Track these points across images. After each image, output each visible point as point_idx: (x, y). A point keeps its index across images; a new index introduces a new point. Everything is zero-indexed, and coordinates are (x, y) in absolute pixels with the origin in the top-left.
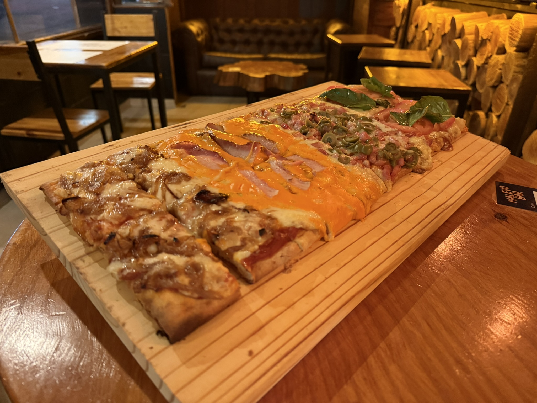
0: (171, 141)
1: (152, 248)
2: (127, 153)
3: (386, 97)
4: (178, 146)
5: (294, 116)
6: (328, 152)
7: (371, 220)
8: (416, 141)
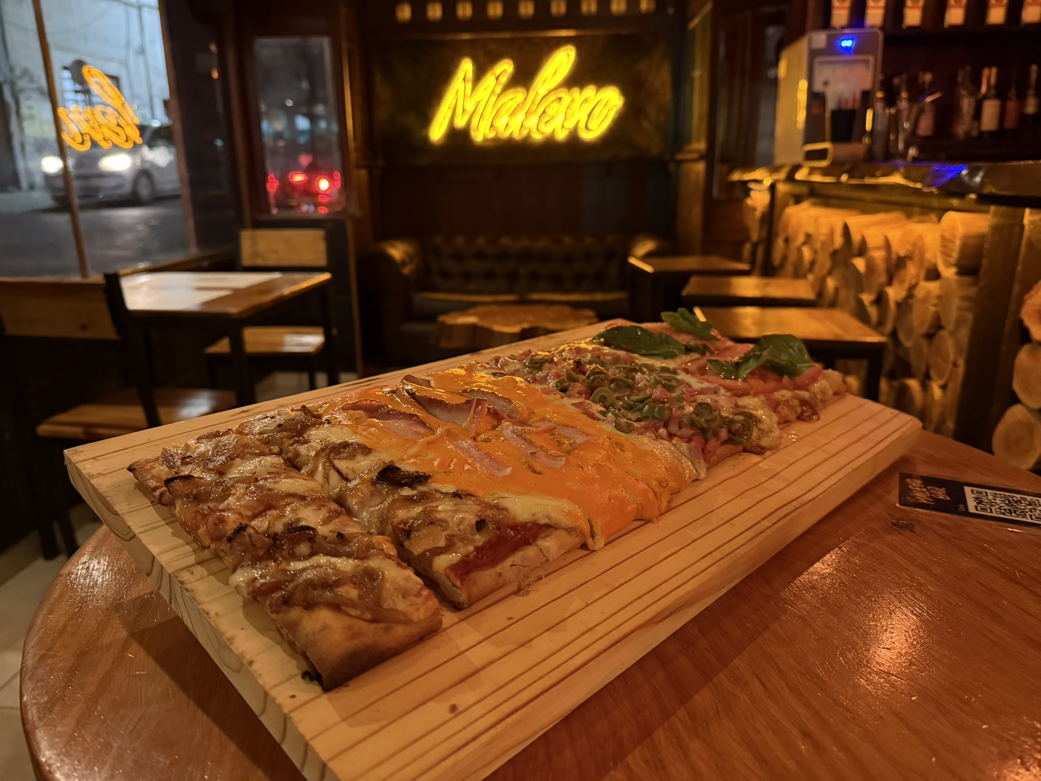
0: (343, 400)
1: (303, 548)
2: (273, 417)
3: (702, 338)
4: (355, 407)
5: (547, 365)
6: (599, 416)
7: (670, 521)
8: (749, 402)
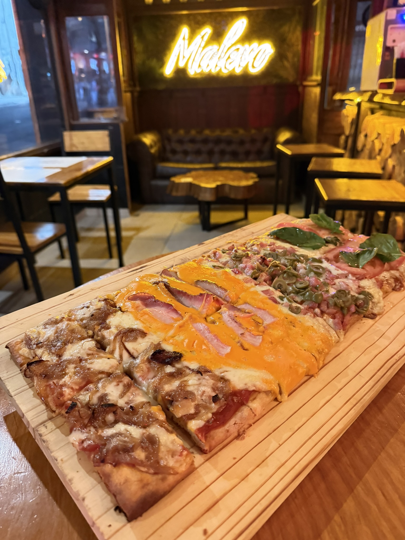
0: (128, 291)
1: (110, 417)
2: (88, 307)
3: (335, 233)
4: (134, 298)
5: (244, 259)
6: (279, 300)
7: (325, 374)
8: (368, 284)
